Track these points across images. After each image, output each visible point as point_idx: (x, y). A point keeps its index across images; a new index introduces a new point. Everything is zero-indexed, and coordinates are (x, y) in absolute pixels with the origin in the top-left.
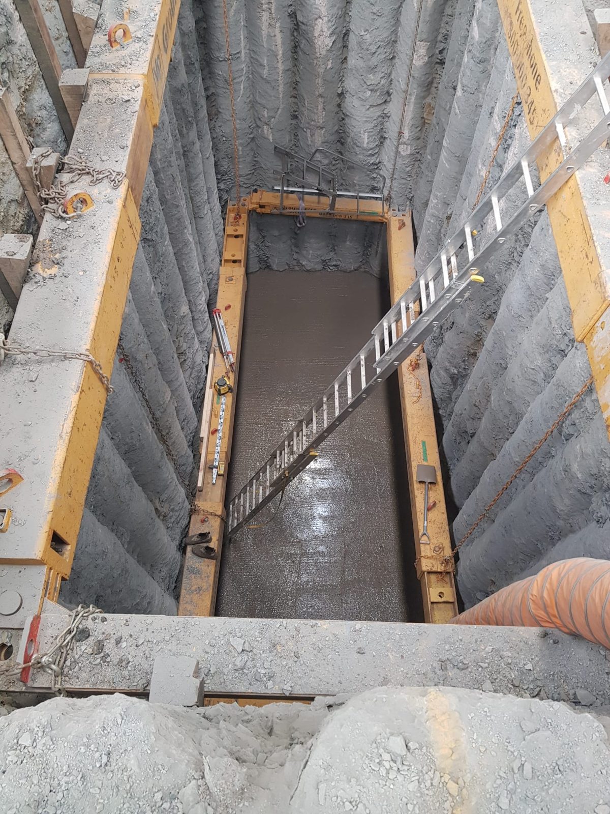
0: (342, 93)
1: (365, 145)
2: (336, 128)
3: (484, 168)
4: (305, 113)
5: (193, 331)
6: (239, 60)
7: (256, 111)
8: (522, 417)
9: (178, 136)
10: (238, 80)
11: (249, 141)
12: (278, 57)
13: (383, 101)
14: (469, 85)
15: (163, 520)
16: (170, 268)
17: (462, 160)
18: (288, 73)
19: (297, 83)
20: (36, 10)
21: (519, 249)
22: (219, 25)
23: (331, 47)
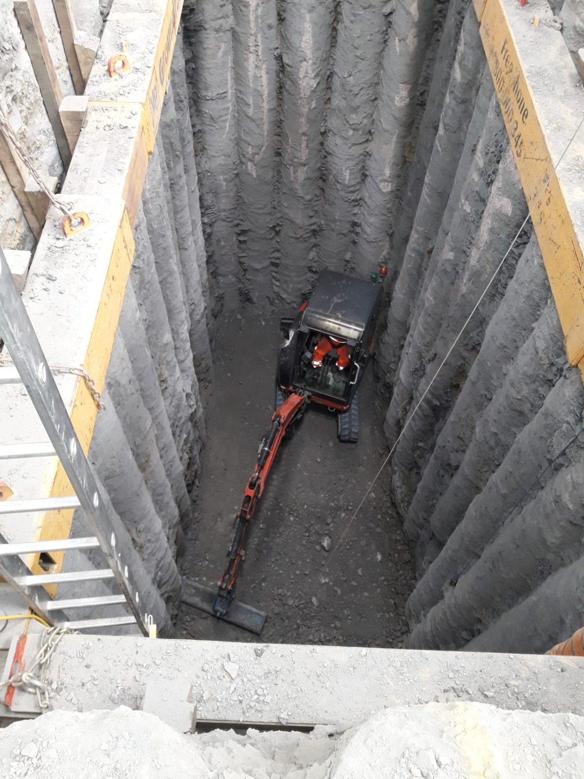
0: (325, 132)
1: (347, 182)
2: (318, 165)
3: (467, 203)
4: (289, 150)
5: (175, 359)
6: (225, 99)
7: (241, 148)
8: (508, 449)
9: (166, 169)
10: (224, 118)
11: (233, 176)
12: (264, 97)
13: (365, 140)
14: (451, 124)
15: (139, 551)
16: (156, 296)
17: (443, 196)
18: (272, 112)
19: (281, 121)
20: (41, 40)
21: (503, 281)
22: (208, 66)
23: (316, 88)
